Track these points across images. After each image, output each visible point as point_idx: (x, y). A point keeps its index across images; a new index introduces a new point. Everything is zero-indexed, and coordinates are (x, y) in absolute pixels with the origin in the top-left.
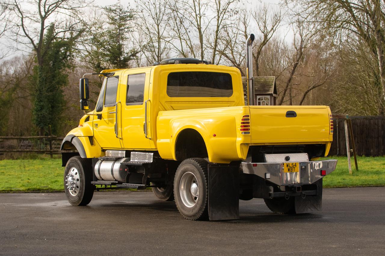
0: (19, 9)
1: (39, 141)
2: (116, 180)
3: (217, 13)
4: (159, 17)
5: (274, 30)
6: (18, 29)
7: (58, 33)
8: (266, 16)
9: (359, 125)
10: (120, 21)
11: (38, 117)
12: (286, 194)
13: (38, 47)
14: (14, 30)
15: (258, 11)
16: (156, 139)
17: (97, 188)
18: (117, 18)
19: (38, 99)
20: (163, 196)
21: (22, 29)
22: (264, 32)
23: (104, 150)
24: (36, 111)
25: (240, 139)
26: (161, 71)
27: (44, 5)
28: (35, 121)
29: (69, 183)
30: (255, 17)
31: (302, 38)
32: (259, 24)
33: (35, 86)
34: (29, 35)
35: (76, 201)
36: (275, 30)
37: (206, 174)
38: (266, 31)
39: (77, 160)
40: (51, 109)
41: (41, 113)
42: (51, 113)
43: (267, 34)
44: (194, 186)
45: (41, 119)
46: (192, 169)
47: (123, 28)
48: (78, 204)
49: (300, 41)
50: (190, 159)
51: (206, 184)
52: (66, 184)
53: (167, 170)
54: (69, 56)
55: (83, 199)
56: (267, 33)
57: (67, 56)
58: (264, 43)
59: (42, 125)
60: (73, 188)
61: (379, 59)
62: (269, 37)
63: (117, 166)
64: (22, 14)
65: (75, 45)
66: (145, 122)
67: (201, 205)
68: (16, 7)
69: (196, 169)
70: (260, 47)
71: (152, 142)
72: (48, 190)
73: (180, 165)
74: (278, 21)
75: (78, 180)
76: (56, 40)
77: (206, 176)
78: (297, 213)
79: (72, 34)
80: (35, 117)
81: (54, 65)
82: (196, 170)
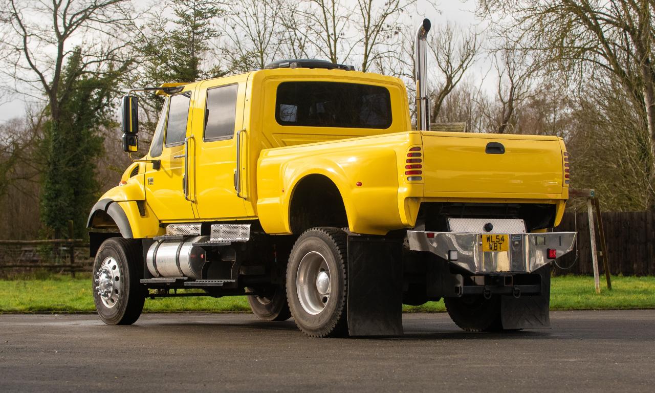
0: (19, 21)
1: (51, 252)
2: (184, 276)
3: (364, 32)
4: (264, 38)
5: (464, 69)
6: (18, 56)
7: (87, 64)
8: (450, 43)
9: (612, 220)
10: (195, 18)
11: (51, 211)
12: (485, 289)
13: (53, 87)
14: (10, 59)
15: (436, 34)
16: (257, 199)
17: (151, 294)
18: (190, 12)
19: (51, 179)
20: (268, 313)
21: (25, 56)
22: (447, 72)
23: (164, 224)
24: (47, 199)
25: (404, 189)
26: (267, 78)
27: (63, 13)
28: (44, 218)
29: (102, 284)
30: (431, 45)
31: (512, 81)
32: (439, 58)
33: (46, 156)
34: (37, 67)
35: (114, 316)
36: (466, 68)
37: (344, 253)
38: (449, 70)
39: (117, 244)
40: (73, 196)
41: (56, 203)
42: (74, 203)
43: (451, 75)
44: (322, 277)
45: (56, 214)
46: (319, 245)
47: (200, 30)
48: (118, 322)
49: (510, 86)
50: (316, 228)
51: (344, 271)
52: (97, 287)
53: (275, 256)
54: (106, 105)
55: (126, 312)
56: (452, 73)
57: (102, 106)
58: (446, 91)
59: (57, 224)
60: (109, 294)
61: (647, 111)
62: (456, 80)
63: (187, 250)
64: (24, 30)
65: (117, 86)
66: (236, 170)
67: (334, 308)
68: (14, 17)
69: (327, 245)
70: (440, 96)
71: (248, 203)
72: (64, 310)
73: (298, 240)
74: (472, 53)
75: (117, 279)
76: (84, 77)
77: (344, 258)
78: (504, 328)
79: (111, 66)
80: (46, 209)
81: (79, 119)
82: (326, 248)
